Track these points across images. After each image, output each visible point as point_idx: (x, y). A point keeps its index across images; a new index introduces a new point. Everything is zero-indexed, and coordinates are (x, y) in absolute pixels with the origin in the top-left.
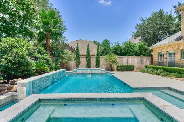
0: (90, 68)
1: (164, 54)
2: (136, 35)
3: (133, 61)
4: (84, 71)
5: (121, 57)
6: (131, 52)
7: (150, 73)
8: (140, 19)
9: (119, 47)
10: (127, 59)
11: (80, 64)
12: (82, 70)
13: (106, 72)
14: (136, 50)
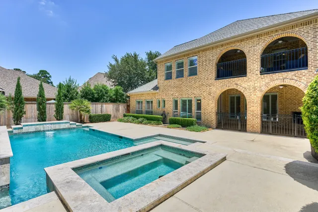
0: (45, 121)
1: (142, 102)
2: (110, 76)
3: (109, 108)
4: (38, 126)
5: (93, 104)
6: (105, 98)
7: (131, 122)
8: (113, 58)
9: (90, 90)
10: (102, 107)
11: (24, 115)
12: (34, 125)
13: (77, 126)
14: (112, 95)
